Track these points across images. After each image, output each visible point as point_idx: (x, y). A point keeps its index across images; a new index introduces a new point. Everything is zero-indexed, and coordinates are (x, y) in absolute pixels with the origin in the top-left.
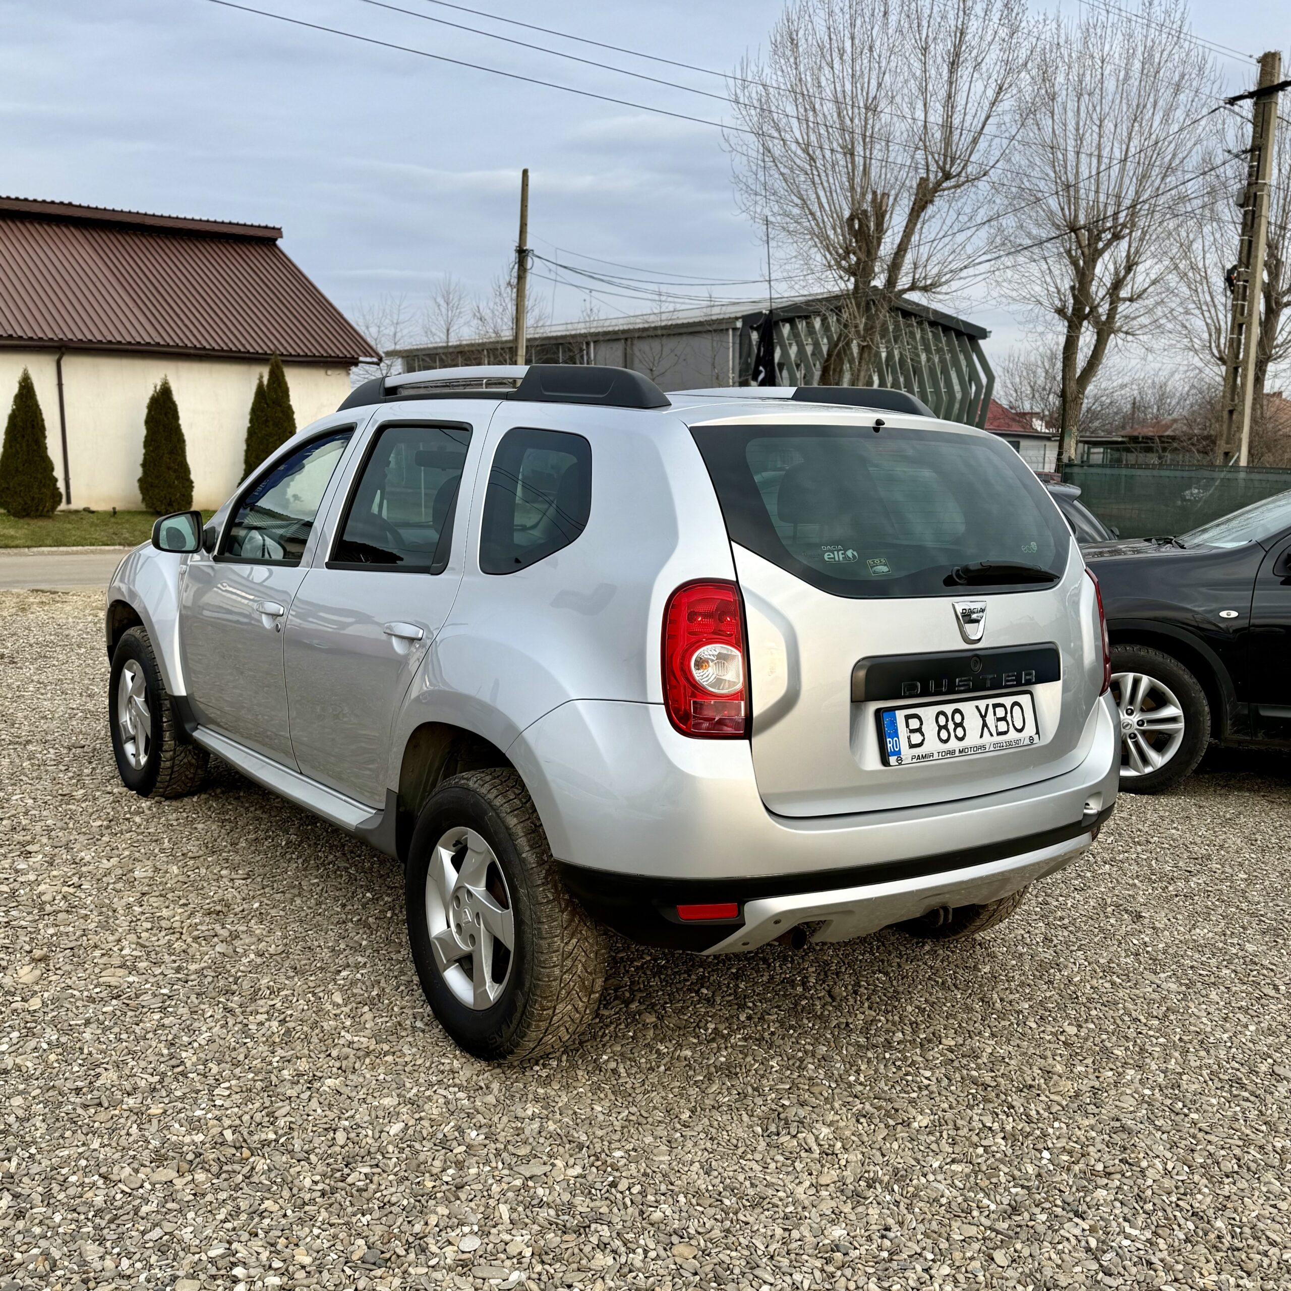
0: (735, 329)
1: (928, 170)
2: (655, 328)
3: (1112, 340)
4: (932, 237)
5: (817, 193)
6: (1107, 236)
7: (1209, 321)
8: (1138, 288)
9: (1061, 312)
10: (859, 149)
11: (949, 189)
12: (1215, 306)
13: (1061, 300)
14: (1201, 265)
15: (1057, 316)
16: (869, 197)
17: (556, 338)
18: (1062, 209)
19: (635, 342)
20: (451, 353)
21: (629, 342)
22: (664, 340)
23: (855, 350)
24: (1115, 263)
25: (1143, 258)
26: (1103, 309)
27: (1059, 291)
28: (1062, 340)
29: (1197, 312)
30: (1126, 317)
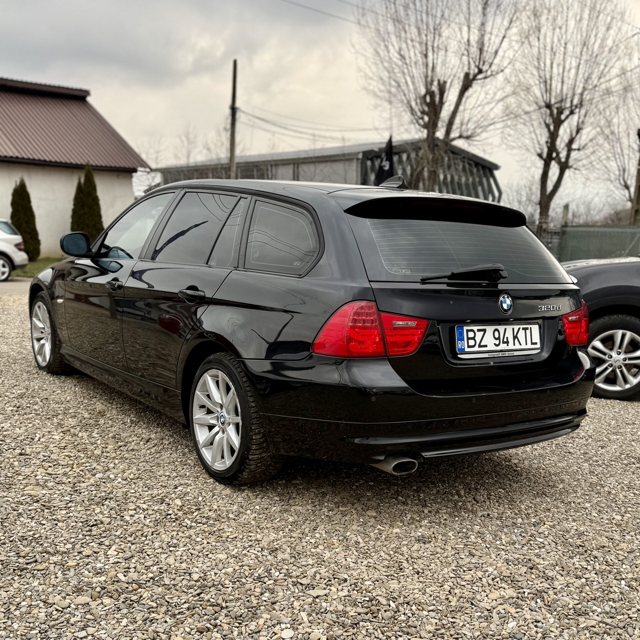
0: (358, 159)
1: (469, 69)
2: (311, 158)
3: (568, 173)
4: (471, 107)
5: (405, 79)
6: (567, 112)
7: (619, 164)
8: (583, 143)
9: (540, 155)
10: (430, 54)
11: (481, 79)
12: (623, 155)
13: (540, 148)
14: (616, 131)
15: (538, 158)
16: (436, 83)
17: (253, 163)
18: (543, 96)
19: (300, 165)
20: (190, 170)
21: (296, 165)
22: (317, 165)
23: (426, 174)
24: (570, 128)
25: (586, 126)
26: (563, 155)
27: (539, 144)
28: (540, 171)
29: (613, 158)
30: (575, 160)
